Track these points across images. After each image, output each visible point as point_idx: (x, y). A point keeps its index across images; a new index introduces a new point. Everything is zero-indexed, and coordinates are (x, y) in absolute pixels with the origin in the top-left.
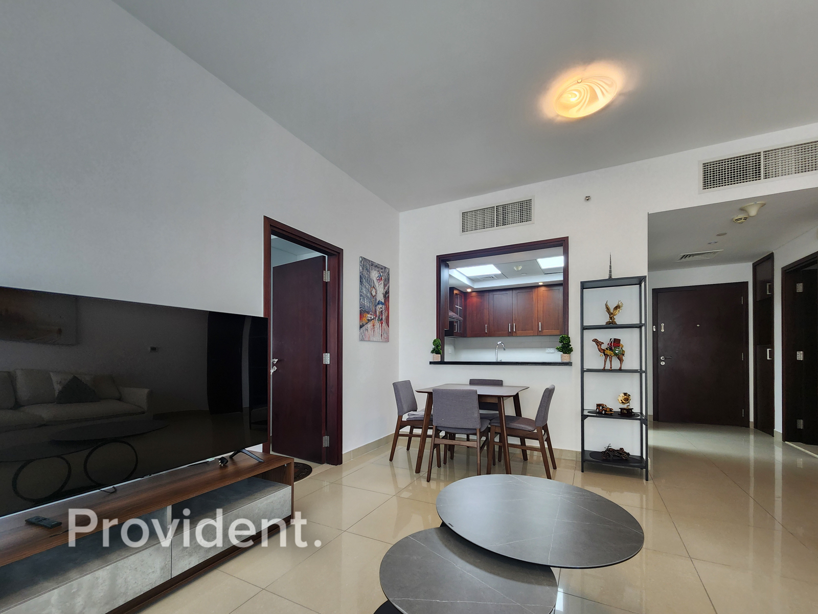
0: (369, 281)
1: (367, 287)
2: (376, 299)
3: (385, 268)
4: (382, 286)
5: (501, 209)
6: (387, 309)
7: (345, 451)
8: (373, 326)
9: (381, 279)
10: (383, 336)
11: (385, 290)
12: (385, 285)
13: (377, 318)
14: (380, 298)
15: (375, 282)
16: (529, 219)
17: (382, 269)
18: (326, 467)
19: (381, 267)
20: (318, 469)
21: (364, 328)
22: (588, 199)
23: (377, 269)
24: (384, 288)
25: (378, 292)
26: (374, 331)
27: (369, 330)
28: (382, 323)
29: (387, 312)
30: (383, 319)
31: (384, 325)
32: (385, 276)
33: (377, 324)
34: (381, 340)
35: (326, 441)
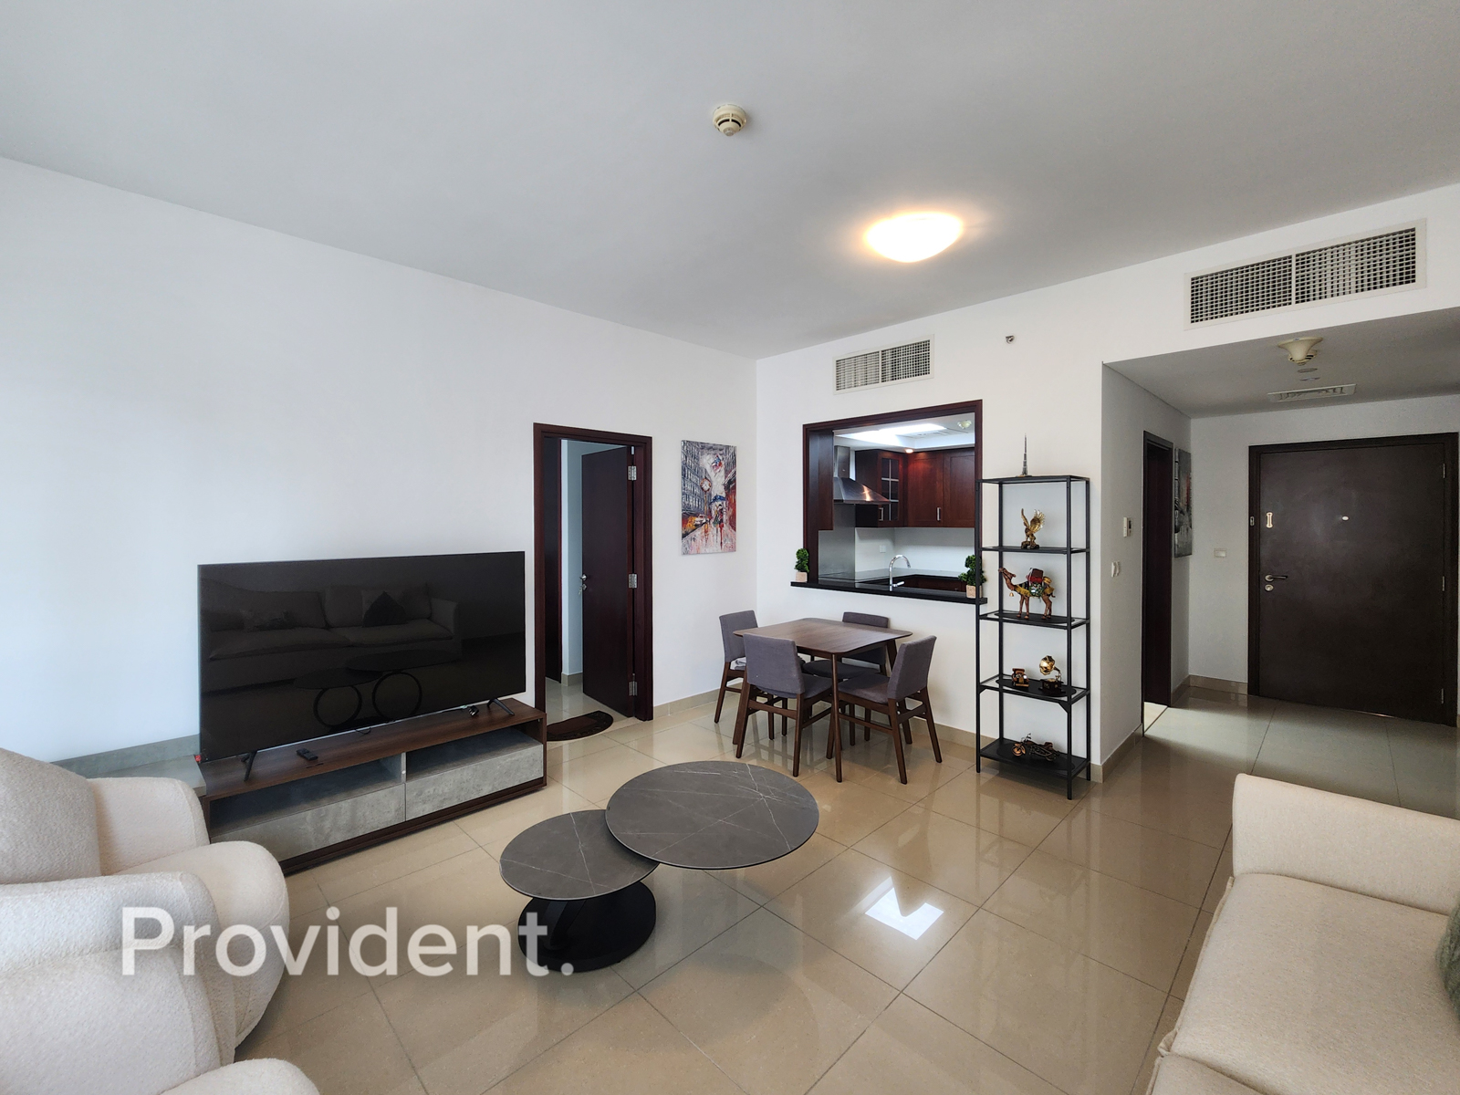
0: (698, 471)
1: (694, 480)
2: (710, 495)
3: (728, 447)
4: (723, 473)
5: (889, 354)
6: (733, 505)
7: (656, 703)
8: (706, 532)
9: (720, 464)
10: (724, 545)
11: (728, 479)
12: (727, 472)
13: (712, 521)
14: (719, 489)
15: (709, 471)
16: (926, 372)
17: (721, 450)
18: (633, 721)
19: (719, 447)
20: (621, 723)
21: (688, 538)
22: (1010, 339)
23: (713, 452)
24: (726, 477)
25: (714, 484)
26: (707, 540)
27: (698, 539)
28: (721, 527)
29: (731, 510)
30: (724, 521)
31: (726, 528)
32: (727, 458)
33: (713, 529)
34: (720, 551)
35: (633, 688)
